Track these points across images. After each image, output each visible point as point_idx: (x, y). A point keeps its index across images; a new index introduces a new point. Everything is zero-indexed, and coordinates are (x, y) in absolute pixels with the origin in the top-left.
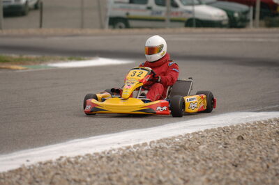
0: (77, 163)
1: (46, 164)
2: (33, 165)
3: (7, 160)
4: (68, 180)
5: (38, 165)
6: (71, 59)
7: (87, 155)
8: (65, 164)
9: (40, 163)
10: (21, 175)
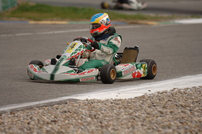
0: (185, 93)
1: (162, 93)
2: (153, 94)
3: (135, 90)
4: (176, 105)
5: (157, 94)
6: (192, 17)
7: (194, 88)
8: (176, 94)
9: (159, 93)
10: (143, 101)
